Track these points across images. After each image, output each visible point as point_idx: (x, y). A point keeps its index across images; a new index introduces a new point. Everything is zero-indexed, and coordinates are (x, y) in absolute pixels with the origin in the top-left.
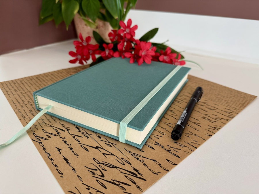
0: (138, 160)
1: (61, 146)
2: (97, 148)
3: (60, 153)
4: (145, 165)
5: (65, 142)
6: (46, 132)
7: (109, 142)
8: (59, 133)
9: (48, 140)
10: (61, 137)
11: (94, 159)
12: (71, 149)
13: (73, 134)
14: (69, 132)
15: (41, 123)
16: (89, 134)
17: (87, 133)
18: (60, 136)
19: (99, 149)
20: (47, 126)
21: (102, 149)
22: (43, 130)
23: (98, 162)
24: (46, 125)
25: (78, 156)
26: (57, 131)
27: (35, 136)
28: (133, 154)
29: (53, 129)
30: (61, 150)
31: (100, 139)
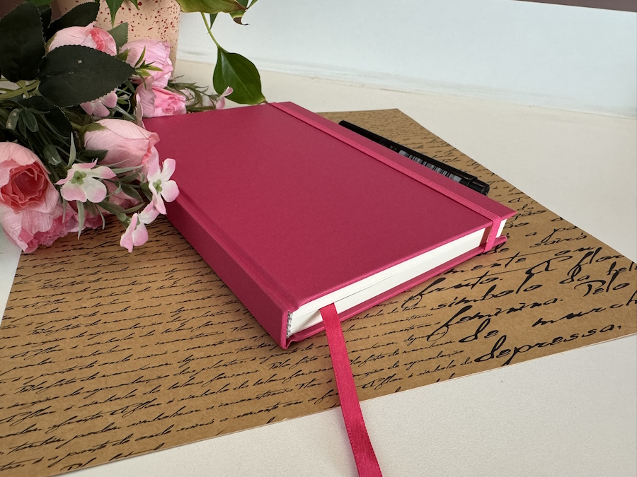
0: (557, 242)
1: (529, 318)
2: (530, 274)
3: (552, 322)
4: (568, 240)
5: (512, 310)
6: (474, 337)
7: (513, 258)
8: (478, 316)
9: (505, 336)
10: (496, 314)
11: (562, 282)
12: (536, 305)
13: (485, 296)
14: (475, 301)
15: (429, 344)
16: (485, 276)
17: (481, 278)
18: (490, 316)
19: (533, 272)
20: (445, 333)
21: (532, 269)
22: (462, 341)
23: (571, 280)
24: (440, 335)
25: (559, 299)
26: (471, 318)
27: (492, 357)
28: (542, 242)
29: (458, 322)
30: (541, 319)
31: (503, 265)
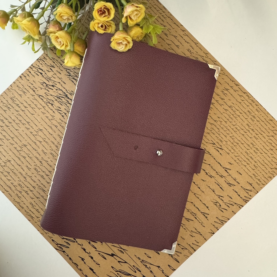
0: (146, 267)
2: (112, 255)
3: (85, 263)
5: (84, 250)
7: (121, 248)
9: (69, 248)
10: (78, 244)
11: (112, 267)
12: (92, 258)
23: (116, 271)
25: (99, 266)
27: (56, 244)
28: (142, 260)
